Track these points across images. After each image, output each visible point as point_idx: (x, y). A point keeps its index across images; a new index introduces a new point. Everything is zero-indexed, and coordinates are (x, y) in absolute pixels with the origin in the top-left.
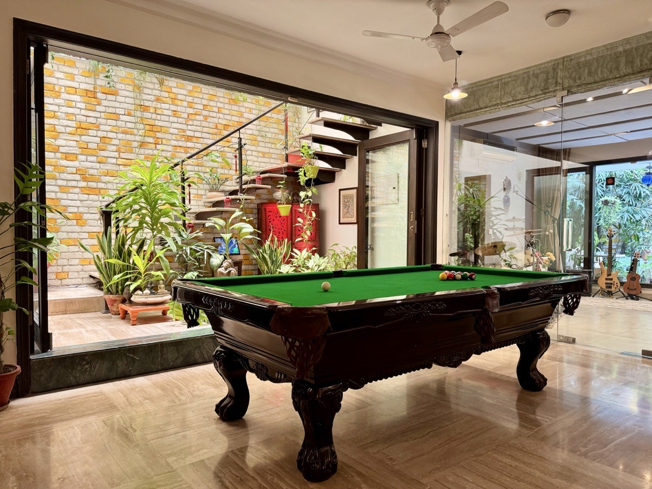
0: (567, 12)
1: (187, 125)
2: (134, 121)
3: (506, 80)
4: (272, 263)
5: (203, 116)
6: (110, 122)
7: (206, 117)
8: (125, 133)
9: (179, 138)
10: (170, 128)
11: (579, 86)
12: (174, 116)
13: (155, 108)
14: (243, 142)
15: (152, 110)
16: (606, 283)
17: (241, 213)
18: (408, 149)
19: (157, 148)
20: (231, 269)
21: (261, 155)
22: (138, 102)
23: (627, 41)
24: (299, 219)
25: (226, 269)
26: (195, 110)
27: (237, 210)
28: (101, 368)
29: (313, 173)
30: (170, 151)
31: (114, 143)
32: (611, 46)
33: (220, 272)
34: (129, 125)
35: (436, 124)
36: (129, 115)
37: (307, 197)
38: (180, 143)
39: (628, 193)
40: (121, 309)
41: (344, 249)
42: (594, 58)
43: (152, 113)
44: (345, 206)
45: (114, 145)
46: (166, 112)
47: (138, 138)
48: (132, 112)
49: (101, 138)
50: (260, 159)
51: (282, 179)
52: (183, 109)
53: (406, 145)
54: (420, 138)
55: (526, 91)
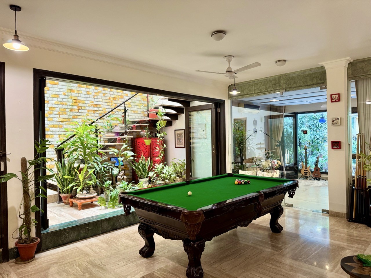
0: (285, 61)
1: (95, 99)
2: (67, 98)
3: (257, 82)
4: (143, 171)
5: (103, 93)
6: (54, 99)
7: (104, 94)
8: (62, 104)
9: (90, 105)
10: (85, 100)
11: (290, 88)
12: (88, 94)
13: (78, 90)
14: (127, 109)
15: (76, 92)
16: (305, 172)
17: (127, 146)
18: (211, 112)
19: (79, 112)
20: (124, 176)
21: (132, 112)
22: (69, 88)
23: (310, 70)
24: (157, 148)
25: (122, 176)
26: (98, 91)
27: (124, 144)
28: (73, 235)
29: (164, 125)
30: (86, 113)
31: (56, 110)
32: (303, 72)
33: (119, 178)
34: (64, 100)
35: (224, 101)
36: (64, 95)
37: (161, 137)
38: (91, 109)
39: (313, 125)
40: (71, 201)
41: (179, 161)
42: (296, 76)
43: (76, 93)
44: (178, 139)
45: (57, 111)
46: (83, 92)
47: (69, 107)
48: (66, 93)
49: (50, 108)
50: (132, 114)
51: (146, 126)
52: (92, 91)
53: (210, 111)
54: (216, 108)
55: (266, 88)
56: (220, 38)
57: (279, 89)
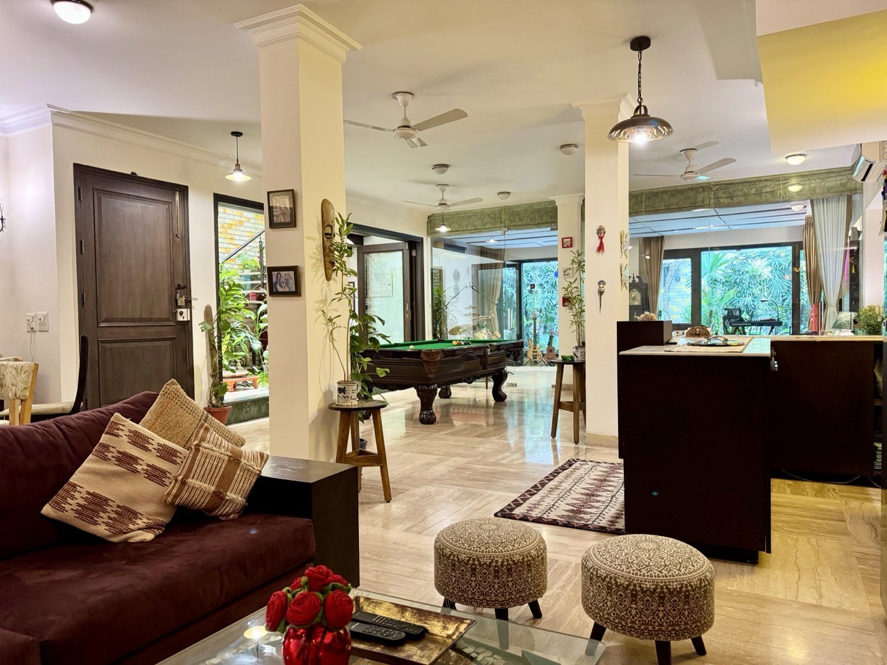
0: (509, 193)
3: (470, 215)
11: (514, 226)
16: (533, 355)
18: (401, 256)
23: (539, 203)
27: (262, 302)
32: (531, 205)
35: (422, 239)
53: (400, 253)
54: (411, 249)
55: (483, 225)
56: (443, 172)
57: (500, 227)
